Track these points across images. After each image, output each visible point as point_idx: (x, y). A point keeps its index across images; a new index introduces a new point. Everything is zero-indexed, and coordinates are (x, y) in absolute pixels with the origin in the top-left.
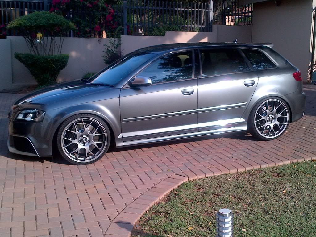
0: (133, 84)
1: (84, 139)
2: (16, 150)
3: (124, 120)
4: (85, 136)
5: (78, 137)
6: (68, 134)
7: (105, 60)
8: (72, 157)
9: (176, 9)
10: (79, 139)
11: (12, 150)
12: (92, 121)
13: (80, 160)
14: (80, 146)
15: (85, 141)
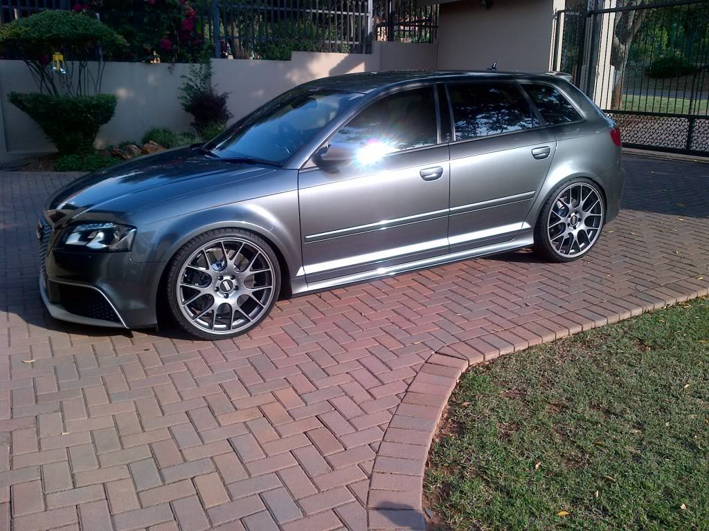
0: (324, 159)
1: (226, 284)
2: (67, 312)
3: (307, 237)
4: (228, 278)
5: (213, 281)
6: (192, 276)
7: (183, 104)
8: (201, 324)
9: (308, 11)
10: (215, 283)
11: (56, 312)
12: (242, 243)
13: (219, 329)
14: (219, 300)
15: (227, 287)
